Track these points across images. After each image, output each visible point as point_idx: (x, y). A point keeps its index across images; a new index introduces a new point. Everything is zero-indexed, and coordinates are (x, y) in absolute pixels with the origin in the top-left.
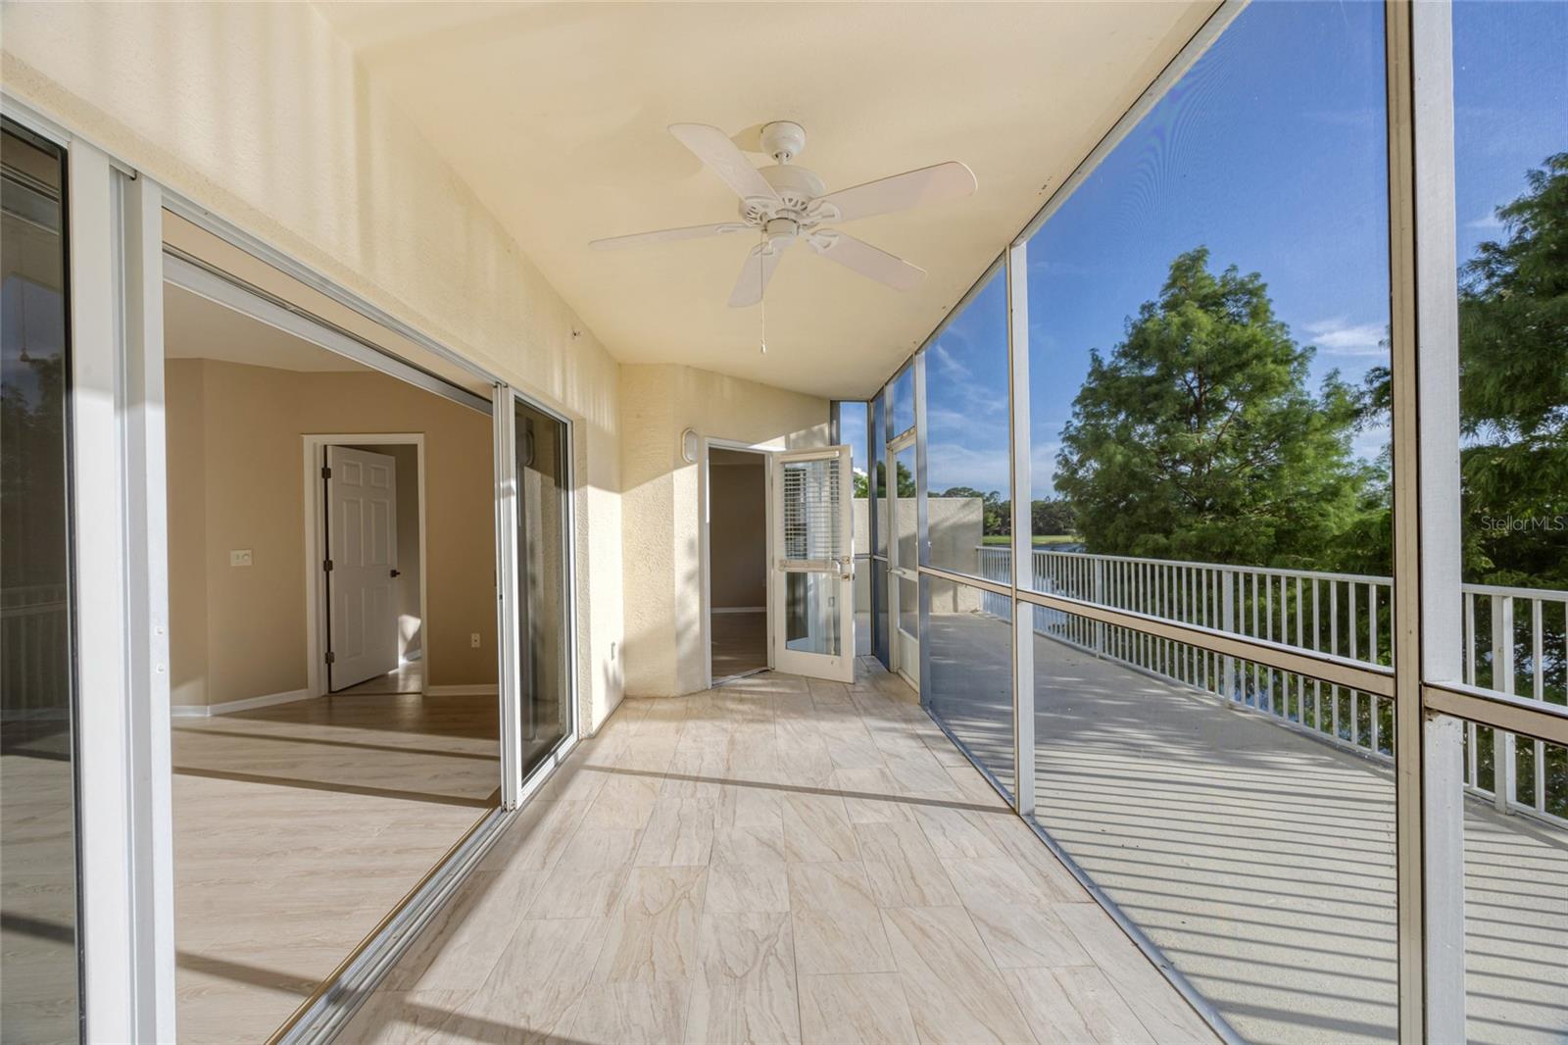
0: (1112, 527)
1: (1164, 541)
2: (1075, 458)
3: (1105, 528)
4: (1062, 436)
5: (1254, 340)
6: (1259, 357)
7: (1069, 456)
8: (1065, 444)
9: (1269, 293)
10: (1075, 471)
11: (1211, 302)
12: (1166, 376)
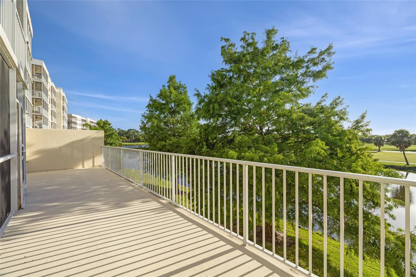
0: (153, 140)
1: (165, 143)
2: (145, 122)
3: (151, 140)
4: (142, 115)
5: (183, 99)
6: (185, 103)
7: (144, 121)
8: (142, 117)
9: (187, 89)
10: (145, 125)
11: (176, 88)
12: (167, 104)
